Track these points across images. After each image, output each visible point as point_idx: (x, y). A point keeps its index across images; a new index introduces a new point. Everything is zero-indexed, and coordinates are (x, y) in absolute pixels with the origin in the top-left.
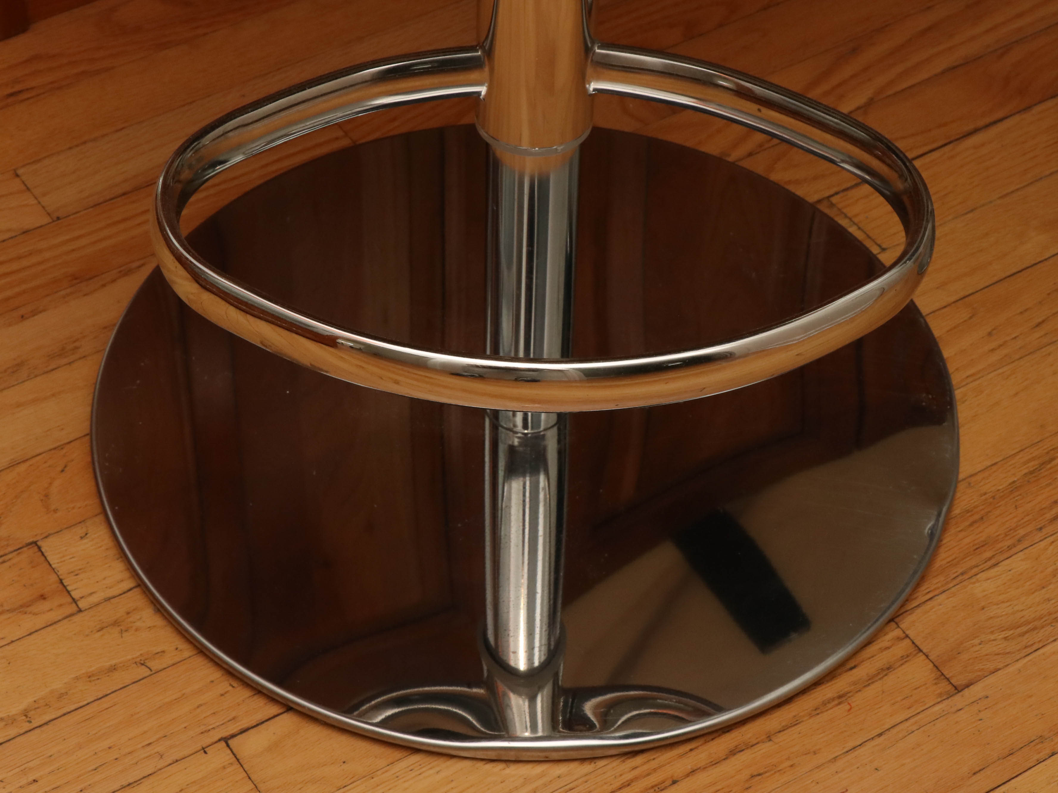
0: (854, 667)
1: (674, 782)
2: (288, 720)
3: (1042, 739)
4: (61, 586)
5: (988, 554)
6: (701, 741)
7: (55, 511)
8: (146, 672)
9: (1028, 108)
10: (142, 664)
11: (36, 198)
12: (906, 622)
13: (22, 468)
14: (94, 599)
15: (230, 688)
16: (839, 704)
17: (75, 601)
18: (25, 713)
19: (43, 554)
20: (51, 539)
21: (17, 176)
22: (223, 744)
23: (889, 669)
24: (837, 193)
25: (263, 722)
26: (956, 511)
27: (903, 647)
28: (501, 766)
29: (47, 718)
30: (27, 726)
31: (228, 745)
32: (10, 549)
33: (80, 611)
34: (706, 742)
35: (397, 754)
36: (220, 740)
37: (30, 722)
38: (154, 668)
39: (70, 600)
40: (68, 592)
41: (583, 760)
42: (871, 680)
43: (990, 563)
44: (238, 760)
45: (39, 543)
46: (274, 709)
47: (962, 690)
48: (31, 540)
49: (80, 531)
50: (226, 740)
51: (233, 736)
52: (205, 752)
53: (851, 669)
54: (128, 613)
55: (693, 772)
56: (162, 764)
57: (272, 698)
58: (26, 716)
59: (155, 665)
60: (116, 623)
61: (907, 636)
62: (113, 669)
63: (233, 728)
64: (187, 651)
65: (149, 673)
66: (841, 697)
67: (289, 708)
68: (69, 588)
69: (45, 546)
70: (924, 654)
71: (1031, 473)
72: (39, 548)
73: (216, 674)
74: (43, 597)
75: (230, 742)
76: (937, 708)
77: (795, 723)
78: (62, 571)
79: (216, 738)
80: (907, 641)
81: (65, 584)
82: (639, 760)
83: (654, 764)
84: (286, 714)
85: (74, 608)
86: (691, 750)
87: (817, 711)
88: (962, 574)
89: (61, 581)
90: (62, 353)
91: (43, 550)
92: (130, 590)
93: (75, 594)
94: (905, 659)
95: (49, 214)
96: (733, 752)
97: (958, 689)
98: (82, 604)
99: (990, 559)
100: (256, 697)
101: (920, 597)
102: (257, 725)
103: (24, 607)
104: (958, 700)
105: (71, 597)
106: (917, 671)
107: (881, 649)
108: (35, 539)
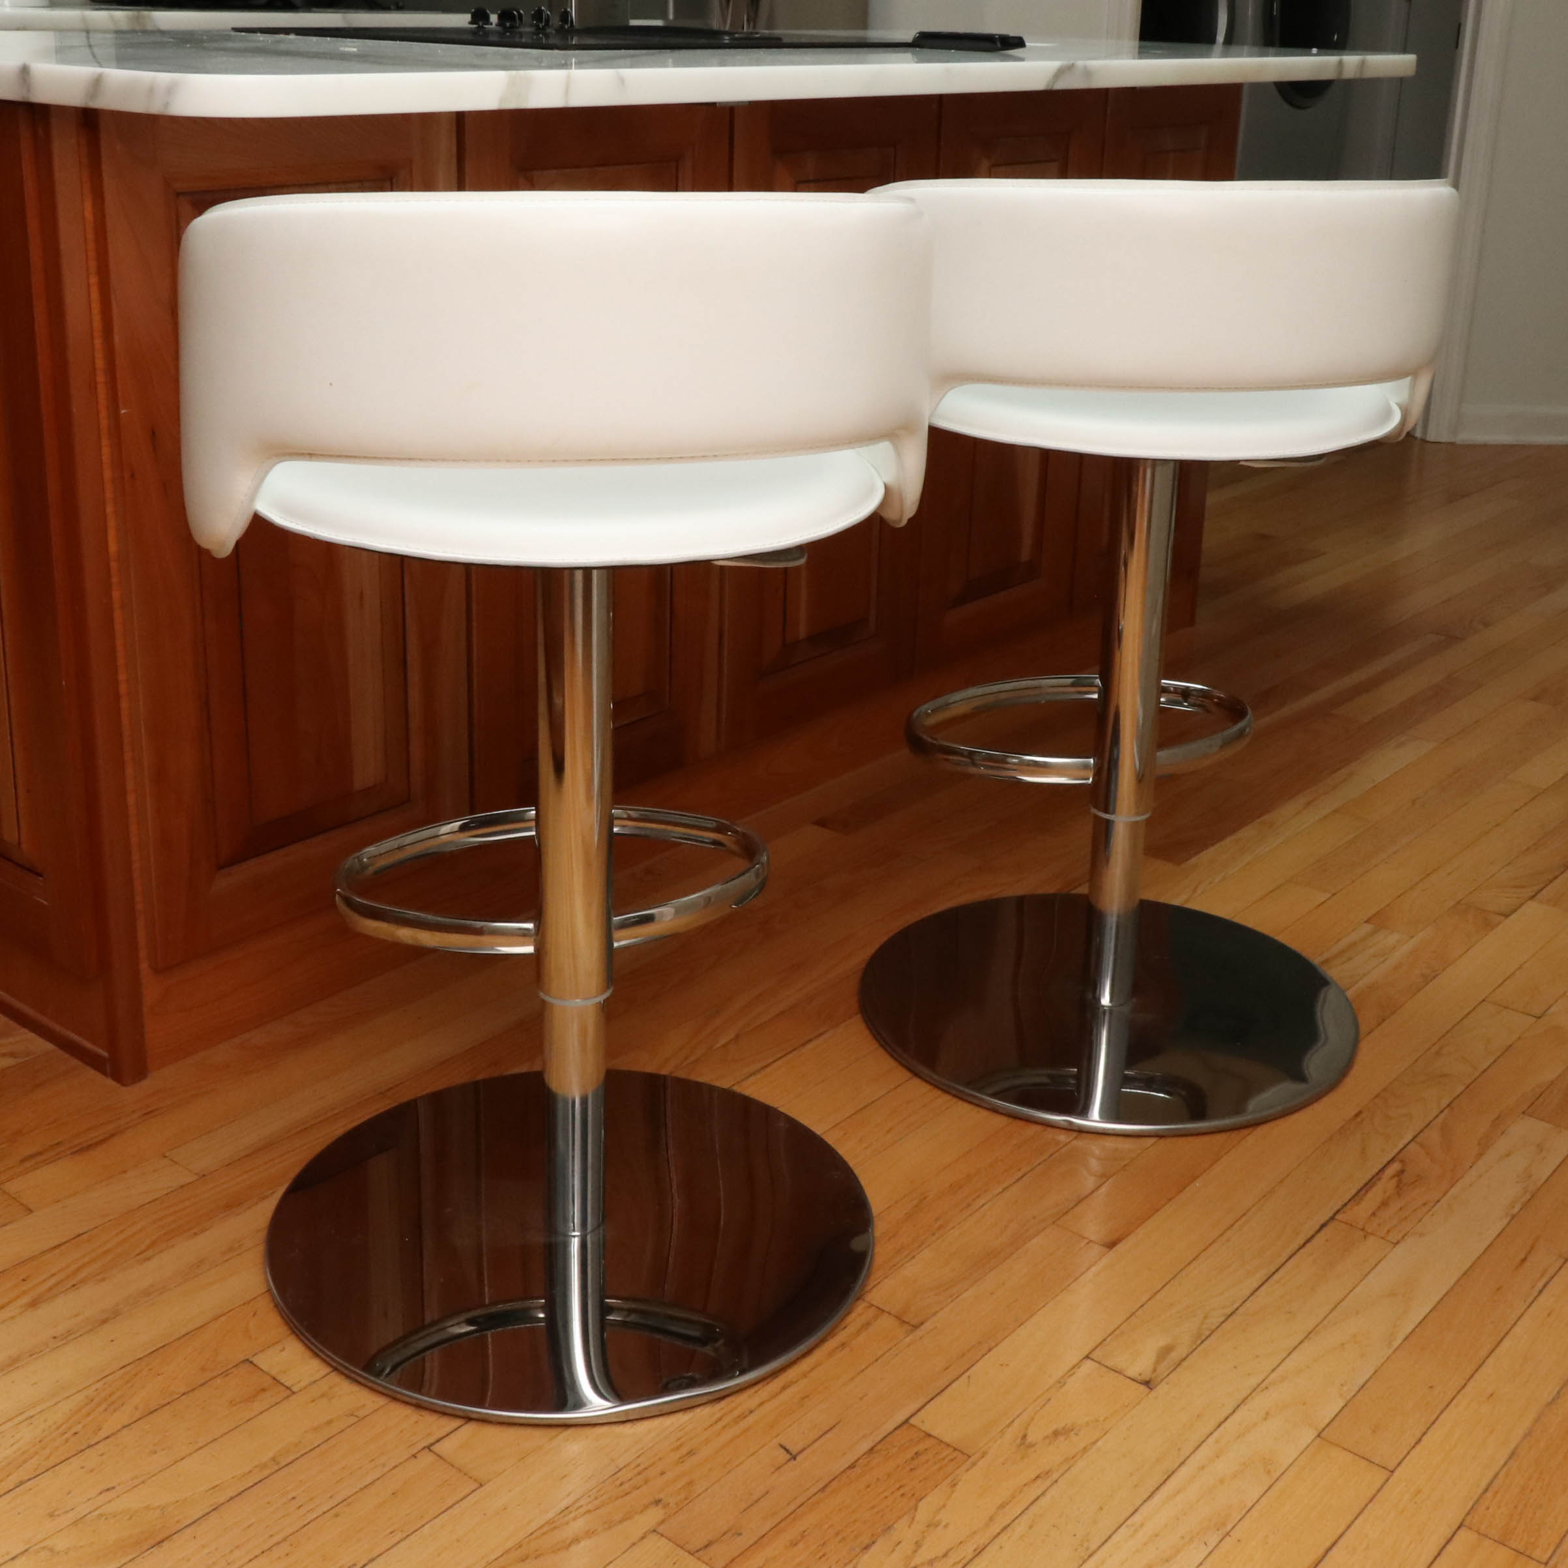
0: (845, 1327)
1: (751, 1412)
2: (470, 1428)
3: (980, 1343)
4: (275, 1381)
5: (906, 1253)
6: (760, 1386)
7: (256, 1338)
8: (355, 1419)
10: (352, 1415)
11: (183, 1167)
12: (869, 1297)
13: (223, 1319)
14: (303, 1384)
15: (421, 1418)
16: (843, 1349)
17: (287, 1388)
18: (273, 1459)
19: (255, 1365)
20: (257, 1357)
21: (165, 1157)
22: (427, 1451)
23: (867, 1325)
24: (734, 1085)
25: (451, 1432)
26: (877, 1234)
27: (871, 1312)
28: (628, 1425)
29: (289, 1460)
30: (277, 1467)
31: (430, 1450)
32: (231, 1366)
33: (294, 1393)
35: (553, 1432)
36: (424, 1448)
37: (279, 1464)
38: (361, 1416)
39: (285, 1388)
40: (282, 1384)
41: (684, 1410)
42: (858, 1332)
43: (908, 1258)
44: (441, 1458)
45: (251, 1359)
46: (456, 1423)
47: (919, 1327)
48: (243, 1359)
49: (279, 1347)
50: (428, 1448)
51: (433, 1444)
52: (415, 1457)
53: (844, 1329)
54: (331, 1388)
55: (761, 1404)
56: (386, 1469)
57: (454, 1415)
58: (274, 1461)
59: (361, 1413)
60: (323, 1396)
61: (872, 1305)
62: (330, 1422)
63: (431, 1440)
64: (381, 1401)
65: (357, 1419)
67: (468, 1419)
68: (282, 1381)
69: (255, 1360)
70: (887, 1312)
71: (915, 1207)
72: (251, 1362)
73: (408, 1411)
74: (263, 1390)
75: (431, 1448)
76: (907, 1340)
78: (274, 1372)
79: (420, 1448)
80: (872, 1309)
81: (278, 1379)
82: (723, 1404)
83: (733, 1405)
84: (466, 1426)
85: (289, 1392)
86: (756, 1392)
87: (831, 1354)
88: (894, 1266)
89: (274, 1379)
90: (231, 1249)
91: (255, 1363)
92: (328, 1374)
93: (287, 1384)
94: (876, 1318)
95: (196, 1174)
96: (784, 1388)
97: (915, 1327)
98: (295, 1389)
99: (908, 1255)
100: (441, 1419)
101: (871, 1283)
102: (447, 1435)
103: (251, 1398)
104: (918, 1333)
105: (284, 1386)
106: (886, 1322)
107: (857, 1315)
108: (247, 1357)
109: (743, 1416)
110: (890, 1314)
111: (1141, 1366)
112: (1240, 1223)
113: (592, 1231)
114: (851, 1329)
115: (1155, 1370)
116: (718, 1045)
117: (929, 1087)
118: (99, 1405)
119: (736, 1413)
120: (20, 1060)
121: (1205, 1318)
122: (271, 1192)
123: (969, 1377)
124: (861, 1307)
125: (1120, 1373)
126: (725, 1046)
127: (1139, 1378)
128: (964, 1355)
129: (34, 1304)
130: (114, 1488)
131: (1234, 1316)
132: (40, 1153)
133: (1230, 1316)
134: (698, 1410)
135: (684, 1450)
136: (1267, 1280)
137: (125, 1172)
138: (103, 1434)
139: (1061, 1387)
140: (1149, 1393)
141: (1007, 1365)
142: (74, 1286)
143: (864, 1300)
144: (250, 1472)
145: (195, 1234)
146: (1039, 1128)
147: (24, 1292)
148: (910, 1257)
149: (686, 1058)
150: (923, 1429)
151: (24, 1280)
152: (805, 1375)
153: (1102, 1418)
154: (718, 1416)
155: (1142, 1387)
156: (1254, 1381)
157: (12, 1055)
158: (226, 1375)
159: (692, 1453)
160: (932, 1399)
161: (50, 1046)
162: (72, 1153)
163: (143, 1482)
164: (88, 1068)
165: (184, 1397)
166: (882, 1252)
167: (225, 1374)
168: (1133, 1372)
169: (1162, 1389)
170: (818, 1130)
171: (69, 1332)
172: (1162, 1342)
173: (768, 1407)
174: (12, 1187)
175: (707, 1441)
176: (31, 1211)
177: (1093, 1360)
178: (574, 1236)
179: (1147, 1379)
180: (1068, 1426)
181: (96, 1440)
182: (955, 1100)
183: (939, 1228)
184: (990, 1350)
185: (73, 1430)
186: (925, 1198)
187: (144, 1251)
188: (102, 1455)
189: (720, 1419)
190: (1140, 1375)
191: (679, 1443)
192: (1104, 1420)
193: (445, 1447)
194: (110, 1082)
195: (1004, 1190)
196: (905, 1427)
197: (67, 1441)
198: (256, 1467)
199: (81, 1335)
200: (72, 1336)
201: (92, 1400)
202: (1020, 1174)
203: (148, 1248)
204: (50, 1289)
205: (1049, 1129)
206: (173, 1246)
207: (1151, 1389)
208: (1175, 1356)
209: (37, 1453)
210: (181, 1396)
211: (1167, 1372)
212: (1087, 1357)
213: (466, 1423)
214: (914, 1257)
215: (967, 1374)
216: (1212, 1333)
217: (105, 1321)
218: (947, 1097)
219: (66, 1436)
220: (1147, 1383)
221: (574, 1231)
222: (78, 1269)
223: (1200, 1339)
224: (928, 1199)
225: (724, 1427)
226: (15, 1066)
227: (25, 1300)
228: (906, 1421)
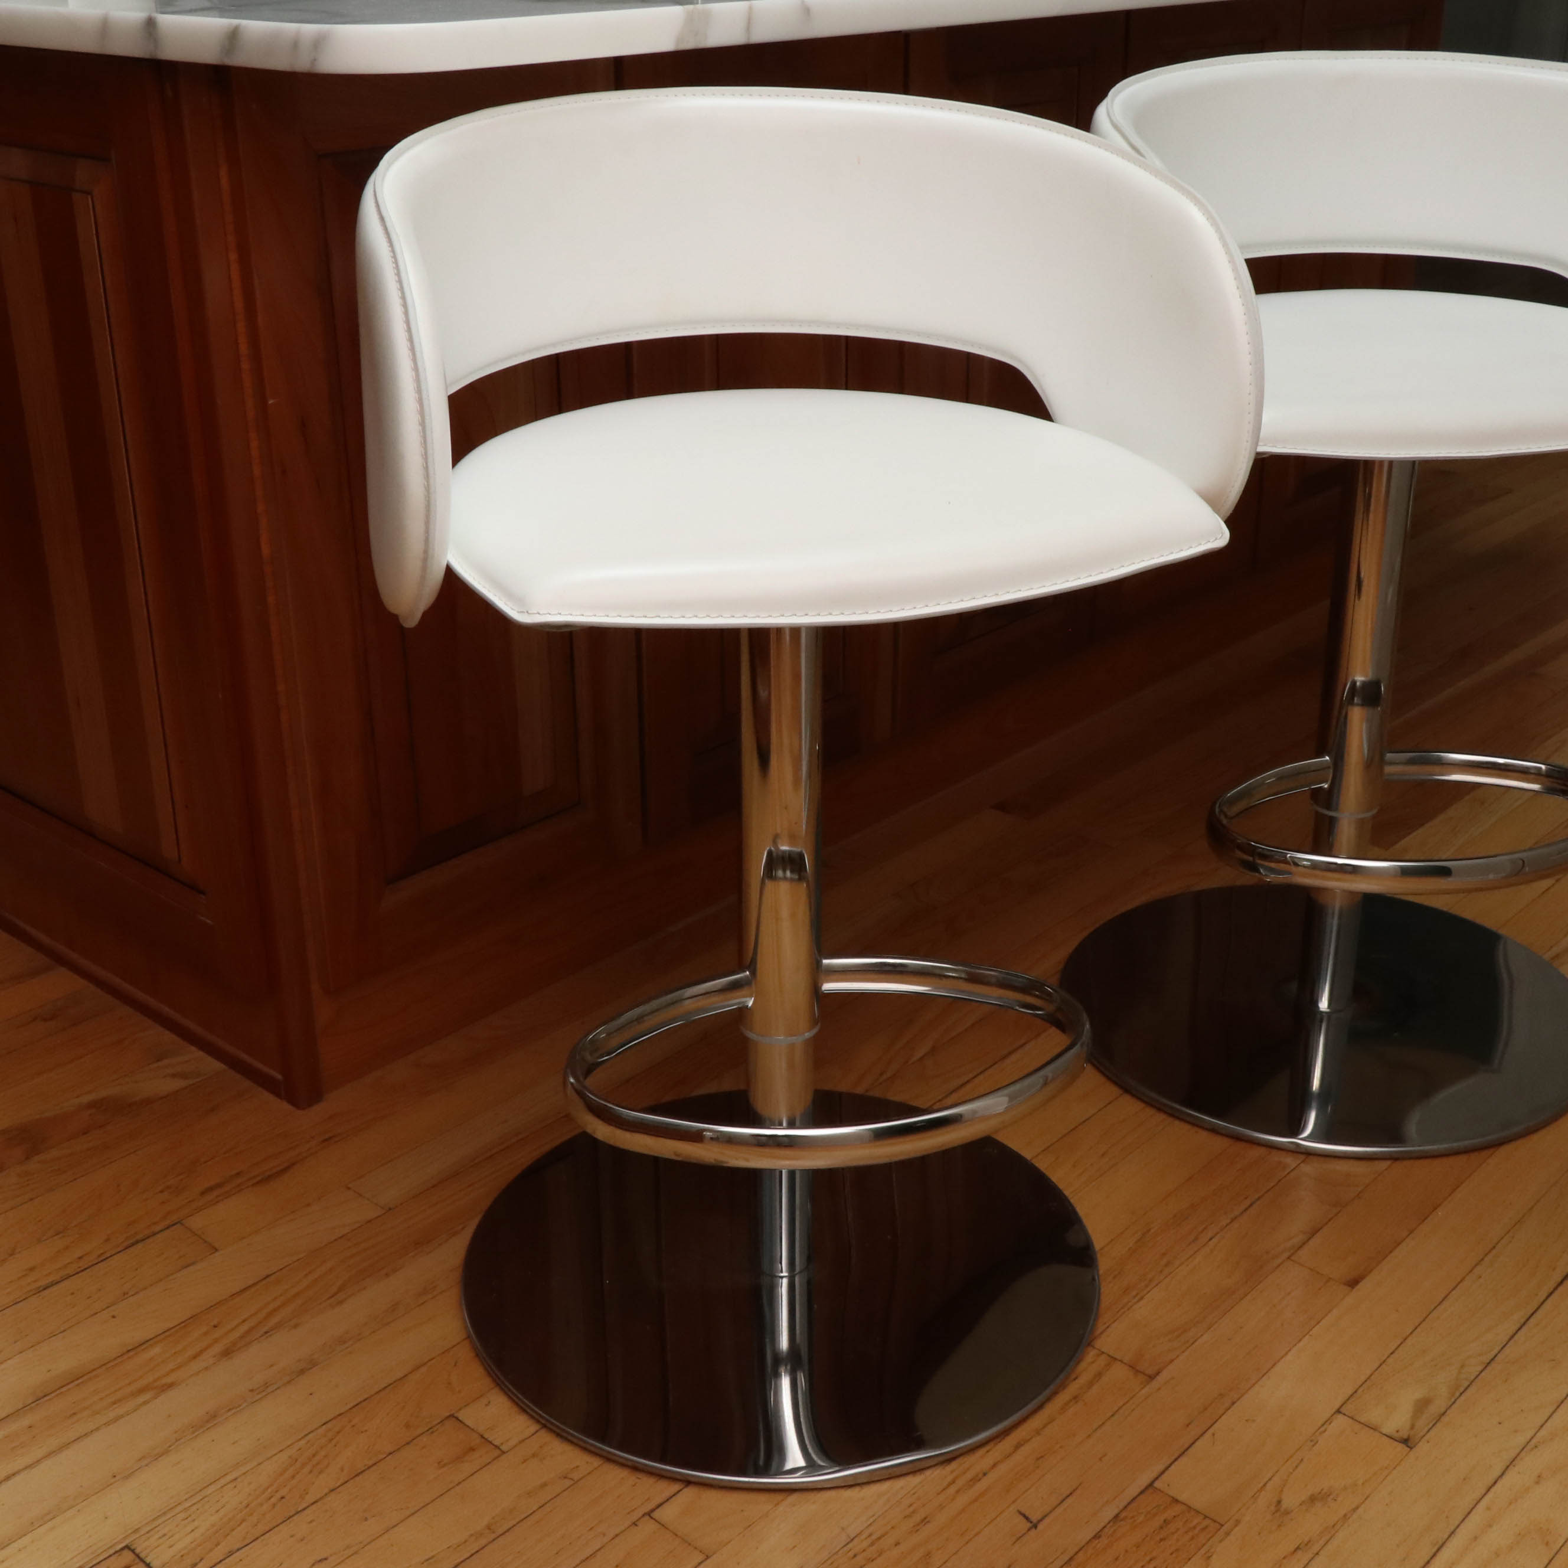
0: (1077, 1378)
1: (985, 1474)
2: (690, 1493)
3: (1221, 1395)
4: (483, 1440)
5: (1134, 1293)
6: (992, 1444)
7: (460, 1392)
8: (570, 1482)
9: (1038, 1035)
10: (565, 1478)
11: (368, 1199)
12: (1099, 1343)
13: (424, 1369)
14: (512, 1443)
15: (637, 1480)
17: (497, 1447)
18: (488, 1527)
19: (460, 1421)
20: (462, 1412)
21: (349, 1188)
22: (647, 1517)
23: (1099, 1375)
25: (671, 1497)
26: (1101, 1272)
27: (1102, 1361)
28: (857, 1489)
29: (505, 1528)
30: (493, 1536)
31: (652, 1518)
32: (436, 1422)
33: (504, 1453)
34: (996, 1444)
35: (778, 1497)
36: (644, 1515)
37: (494, 1532)
38: (576, 1478)
39: (493, 1447)
40: (491, 1442)
41: (914, 1472)
42: (1090, 1384)
43: (1137, 1299)
44: (663, 1525)
45: (456, 1415)
46: (676, 1487)
47: (1155, 1377)
48: (448, 1414)
49: (483, 1401)
50: (649, 1514)
51: (653, 1510)
52: (636, 1525)
53: (1075, 1379)
54: (541, 1447)
55: (994, 1465)
56: (607, 1539)
57: (673, 1478)
58: (490, 1529)
59: (576, 1476)
60: (534, 1455)
61: (1103, 1353)
62: (544, 1485)
63: (651, 1506)
64: (596, 1462)
65: (572, 1482)
66: (1075, 1398)
67: (688, 1482)
68: (490, 1439)
69: (461, 1415)
70: (1119, 1361)
71: (1139, 1240)
72: (457, 1419)
73: (623, 1473)
74: (472, 1449)
75: (652, 1515)
76: (1143, 1391)
77: (1051, 1420)
78: (481, 1429)
79: (641, 1514)
80: (1103, 1357)
81: (486, 1437)
82: (954, 1465)
84: (686, 1490)
85: (498, 1452)
86: (988, 1452)
87: (1064, 1409)
88: (1122, 1308)
89: (482, 1437)
90: (425, 1291)
91: (460, 1418)
92: (537, 1432)
93: (496, 1443)
94: (1108, 1366)
95: (382, 1208)
96: (1018, 1446)
97: (1151, 1378)
98: (504, 1448)
99: (1137, 1294)
100: (659, 1480)
101: (1100, 1327)
102: (668, 1500)
103: (459, 1458)
104: (1155, 1384)
105: (494, 1445)
106: (1118, 1372)
107: (1089, 1364)
108: (452, 1413)
109: (975, 1480)
110: (1121, 1361)
111: (1398, 1421)
112: (1490, 1256)
113: (800, 1272)
114: (1082, 1380)
115: (1412, 1427)
116: (914, 1059)
117: (1143, 1105)
118: (304, 1465)
119: (969, 1475)
120: (191, 1082)
121: (1462, 1366)
122: (460, 1227)
123: (1213, 1435)
124: (1091, 1354)
125: (1374, 1429)
126: (922, 1058)
127: (1396, 1435)
128: (1206, 1409)
129: (227, 1353)
130: (326, 1559)
131: (1493, 1364)
132: (219, 1186)
133: (1489, 1363)
134: (928, 1473)
135: (917, 1518)
136: (1524, 1324)
137: (309, 1205)
138: (310, 1498)
139: (1313, 1446)
140: (1409, 1452)
141: (1254, 1421)
142: (266, 1333)
143: (1094, 1347)
144: (465, 1542)
145: (387, 1275)
146: (1262, 1151)
147: (216, 1341)
148: (1139, 1297)
149: (881, 1074)
150: (1171, 1493)
151: (215, 1326)
152: (1038, 1432)
153: (1360, 1482)
154: (950, 1478)
155: (1401, 1447)
156: (1521, 1439)
157: (183, 1076)
158: (432, 1433)
159: (927, 1520)
160: (1176, 1460)
161: (217, 1065)
162: (253, 1185)
163: (356, 1553)
164: (260, 1089)
165: (390, 1457)
166: (1109, 1291)
167: (430, 1430)
168: (1389, 1428)
169: (1422, 1448)
170: (1027, 1154)
171: (266, 1385)
172: (1419, 1394)
173: (1003, 1468)
174: (197, 1222)
175: (941, 1507)
176: (216, 1250)
177: (1344, 1414)
178: (782, 1277)
179: (1405, 1437)
180: (1325, 1491)
181: (304, 1505)
182: (1171, 1119)
183: (1167, 1264)
184: (1233, 1403)
185: (278, 1495)
186: (1149, 1230)
187: (336, 1294)
188: (311, 1522)
189: (953, 1482)
190: (1397, 1431)
191: (911, 1509)
192: (1363, 1484)
193: (667, 1514)
194: (285, 1106)
195: (1232, 1220)
196: (1151, 1490)
197: (274, 1505)
198: (472, 1535)
199: (278, 1388)
200: (270, 1389)
201: (296, 1460)
202: (1248, 1202)
203: (340, 1289)
204: (242, 1337)
205: (1274, 1152)
206: (365, 1288)
207: (1411, 1448)
208: (1434, 1409)
209: (243, 1520)
210: (388, 1456)
211: (1426, 1429)
212: (1338, 1411)
213: (686, 1486)
214: (1142, 1298)
215: (1211, 1431)
216: (1471, 1383)
217: (302, 1372)
218: (1161, 1116)
219: (273, 1500)
220: (1405, 1441)
221: (782, 1272)
222: (270, 1314)
223: (1459, 1391)
224: (1152, 1231)
225: (958, 1492)
226: (186, 1088)
227: (218, 1348)
228: (1151, 1485)
